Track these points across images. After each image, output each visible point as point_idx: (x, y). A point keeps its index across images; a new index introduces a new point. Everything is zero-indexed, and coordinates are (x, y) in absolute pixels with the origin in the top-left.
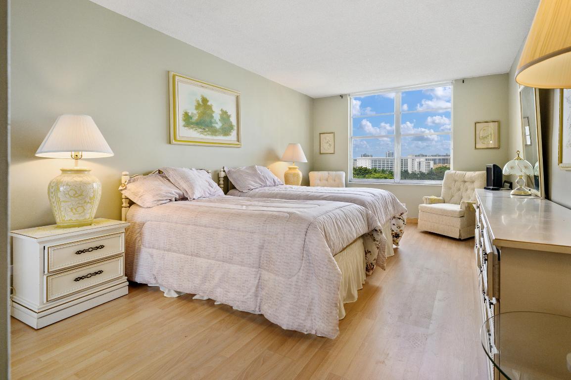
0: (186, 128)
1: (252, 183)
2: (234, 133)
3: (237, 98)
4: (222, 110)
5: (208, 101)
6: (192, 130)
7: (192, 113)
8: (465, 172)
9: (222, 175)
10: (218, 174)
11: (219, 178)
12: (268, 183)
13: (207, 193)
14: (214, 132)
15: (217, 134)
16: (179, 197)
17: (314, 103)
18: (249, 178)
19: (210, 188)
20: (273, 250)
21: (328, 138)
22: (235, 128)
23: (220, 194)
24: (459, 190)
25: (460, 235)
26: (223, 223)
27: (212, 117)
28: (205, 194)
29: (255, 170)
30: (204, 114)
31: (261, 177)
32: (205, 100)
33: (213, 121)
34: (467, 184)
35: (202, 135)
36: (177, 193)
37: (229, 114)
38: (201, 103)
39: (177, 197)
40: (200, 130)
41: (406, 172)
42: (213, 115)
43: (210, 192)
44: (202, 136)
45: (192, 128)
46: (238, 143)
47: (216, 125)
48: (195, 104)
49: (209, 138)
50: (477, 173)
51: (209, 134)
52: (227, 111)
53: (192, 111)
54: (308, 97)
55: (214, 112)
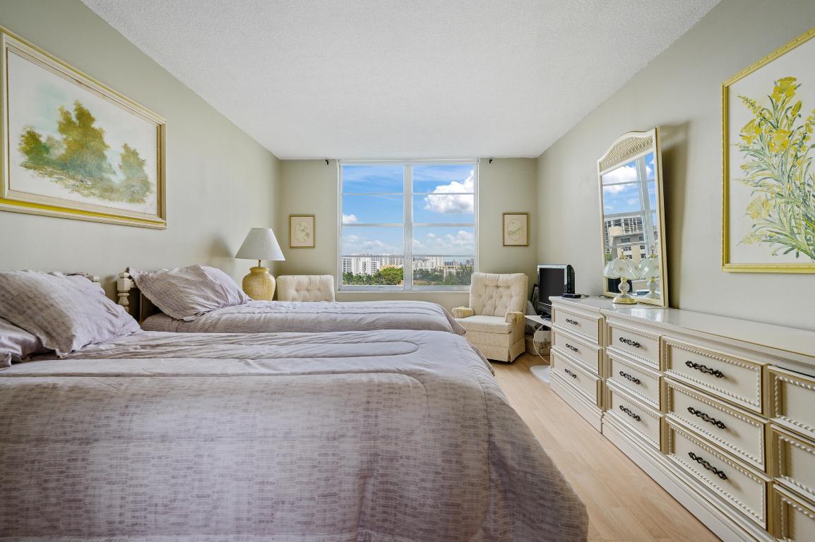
0: (31, 171)
1: (197, 299)
2: (152, 198)
3: (160, 129)
4: (125, 147)
5: (92, 120)
6: (47, 179)
7: (49, 139)
8: (497, 275)
9: (127, 285)
10: (116, 284)
11: (118, 292)
12: (231, 300)
13: (105, 332)
14: (109, 191)
15: (114, 196)
16: (24, 350)
17: (283, 168)
18: (192, 291)
19: (113, 318)
20: (407, 478)
21: (304, 224)
22: (154, 188)
23: (134, 330)
24: (491, 297)
25: (509, 357)
26: (231, 422)
27: (103, 157)
28: (100, 333)
29: (202, 275)
30: (82, 146)
31: (217, 288)
32: (84, 117)
33: (105, 165)
34: (501, 289)
35: (76, 193)
36: (17, 342)
37: (141, 157)
38: (74, 119)
39: (18, 351)
40: (72, 182)
41: (350, 274)
42: (106, 153)
43: (112, 329)
44: (76, 197)
45: (51, 175)
46: (160, 220)
47: (112, 177)
48: (59, 117)
49: (94, 202)
50: (514, 275)
51: (94, 195)
52: (138, 151)
53: (49, 132)
54: (274, 156)
55: (107, 147)
